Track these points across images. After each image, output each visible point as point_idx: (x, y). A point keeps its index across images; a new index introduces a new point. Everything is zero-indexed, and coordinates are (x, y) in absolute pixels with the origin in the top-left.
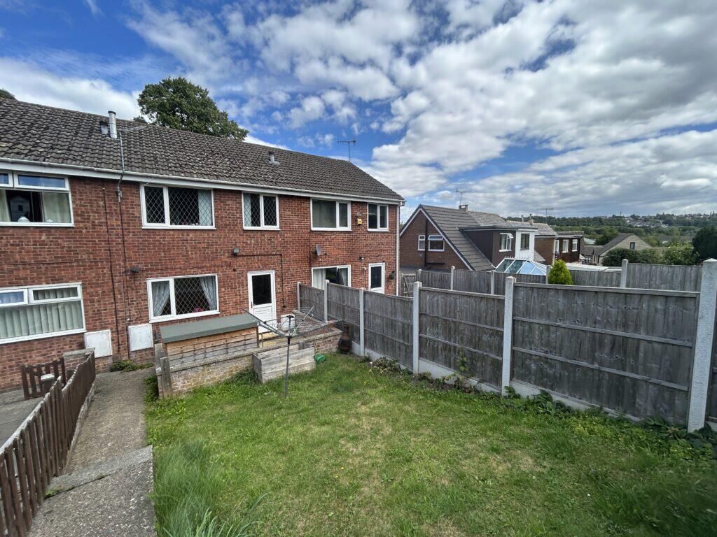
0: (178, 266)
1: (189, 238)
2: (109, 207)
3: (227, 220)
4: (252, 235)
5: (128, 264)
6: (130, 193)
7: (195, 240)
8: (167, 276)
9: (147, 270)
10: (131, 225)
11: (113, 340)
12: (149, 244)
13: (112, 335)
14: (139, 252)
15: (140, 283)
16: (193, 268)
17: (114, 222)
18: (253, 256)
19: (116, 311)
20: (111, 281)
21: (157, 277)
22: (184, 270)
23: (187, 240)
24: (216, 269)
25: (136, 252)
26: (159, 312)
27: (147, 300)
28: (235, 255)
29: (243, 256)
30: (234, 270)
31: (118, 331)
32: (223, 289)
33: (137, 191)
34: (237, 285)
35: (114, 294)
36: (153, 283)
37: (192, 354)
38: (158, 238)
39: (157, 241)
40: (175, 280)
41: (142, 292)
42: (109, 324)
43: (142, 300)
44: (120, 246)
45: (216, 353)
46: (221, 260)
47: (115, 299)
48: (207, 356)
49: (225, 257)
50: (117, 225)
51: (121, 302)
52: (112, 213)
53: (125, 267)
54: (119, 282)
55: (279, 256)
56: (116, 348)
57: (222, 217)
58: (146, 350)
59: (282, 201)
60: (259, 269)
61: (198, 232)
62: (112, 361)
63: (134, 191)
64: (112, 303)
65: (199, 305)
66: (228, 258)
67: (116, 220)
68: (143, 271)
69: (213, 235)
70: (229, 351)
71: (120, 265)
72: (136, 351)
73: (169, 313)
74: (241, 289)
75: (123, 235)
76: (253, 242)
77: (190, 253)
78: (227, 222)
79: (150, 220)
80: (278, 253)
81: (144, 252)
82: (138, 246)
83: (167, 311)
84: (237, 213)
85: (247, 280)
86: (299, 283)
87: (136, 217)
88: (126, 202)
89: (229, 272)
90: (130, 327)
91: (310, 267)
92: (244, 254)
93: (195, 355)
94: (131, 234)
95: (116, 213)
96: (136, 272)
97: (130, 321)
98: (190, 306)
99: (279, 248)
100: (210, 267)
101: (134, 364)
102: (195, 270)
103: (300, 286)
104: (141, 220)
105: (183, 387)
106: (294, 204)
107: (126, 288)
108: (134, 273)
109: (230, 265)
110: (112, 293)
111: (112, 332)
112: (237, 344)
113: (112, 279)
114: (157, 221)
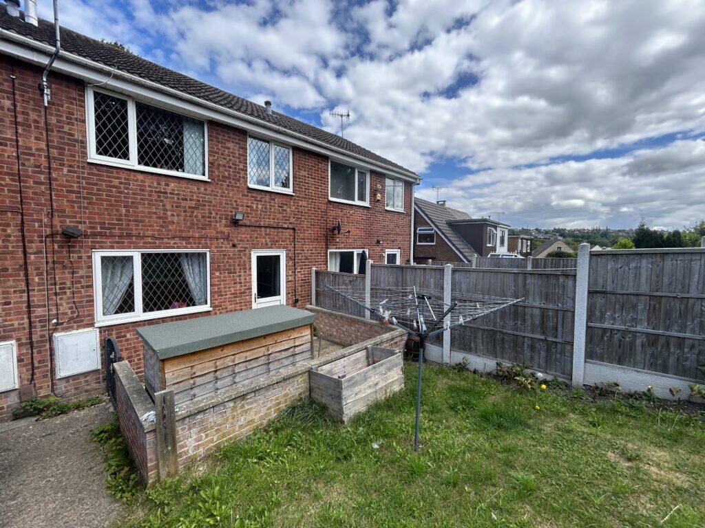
0: (150, 233)
1: (169, 190)
2: (23, 113)
3: (227, 171)
4: (259, 197)
5: (56, 221)
6: (68, 97)
7: (178, 194)
8: (130, 248)
9: (94, 235)
10: (66, 152)
11: (20, 360)
12: (99, 190)
13: (19, 350)
14: (80, 202)
15: (80, 258)
16: (173, 238)
17: (33, 142)
18: (260, 227)
19: (29, 306)
20: (21, 250)
21: (112, 247)
22: (158, 239)
23: (166, 193)
24: (208, 242)
25: (74, 202)
26: (112, 309)
27: (91, 286)
28: (235, 223)
29: (246, 226)
30: (234, 246)
31: (31, 343)
32: (218, 274)
33: (80, 95)
34: (238, 268)
35: (26, 275)
36: (103, 258)
37: (210, 377)
38: (116, 182)
39: (114, 187)
40: (143, 255)
41: (81, 272)
42: (14, 330)
43: (82, 287)
44: (43, 187)
45: (251, 374)
46: (215, 229)
47: (28, 285)
48: (237, 380)
49: (222, 227)
50: (38, 150)
51: (39, 291)
52: (30, 126)
53: (52, 227)
54: (38, 252)
55: (292, 231)
56: (27, 375)
57: (219, 165)
58: (85, 374)
59: (297, 156)
60: (265, 246)
61: (182, 182)
62: (17, 400)
63: (74, 94)
64: (23, 292)
65: (181, 296)
66: (226, 226)
67: (36, 138)
68: (86, 236)
69: (206, 190)
70: (272, 366)
71: (39, 222)
72: (67, 378)
73: (131, 308)
74: (242, 274)
75: (50, 168)
76: (260, 206)
77: (169, 213)
78: (226, 174)
79: (102, 150)
80: (290, 226)
81: (90, 203)
82: (79, 192)
83: (126, 305)
84: (240, 162)
85: (250, 262)
86: (314, 269)
87: (77, 141)
88: (59, 111)
89: (227, 247)
90: (56, 335)
91: (327, 248)
92: (248, 223)
93: (217, 379)
94: (65, 170)
95: (37, 128)
96: (71, 237)
97: (57, 324)
98: (166, 298)
99: (292, 220)
100: (200, 238)
101: (63, 402)
102: (177, 240)
103: (317, 273)
104: (85, 148)
105: (197, 447)
106: (311, 162)
107: (50, 265)
108: (69, 238)
109: (227, 238)
110: (22, 273)
111: (20, 346)
112: (284, 354)
113: (24, 247)
114: (115, 154)
